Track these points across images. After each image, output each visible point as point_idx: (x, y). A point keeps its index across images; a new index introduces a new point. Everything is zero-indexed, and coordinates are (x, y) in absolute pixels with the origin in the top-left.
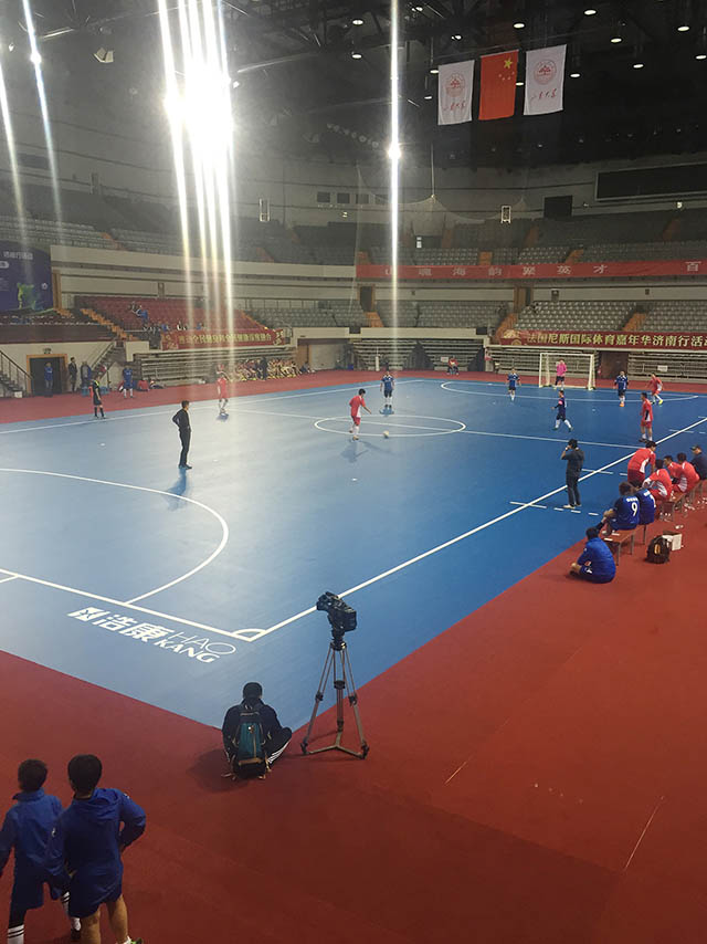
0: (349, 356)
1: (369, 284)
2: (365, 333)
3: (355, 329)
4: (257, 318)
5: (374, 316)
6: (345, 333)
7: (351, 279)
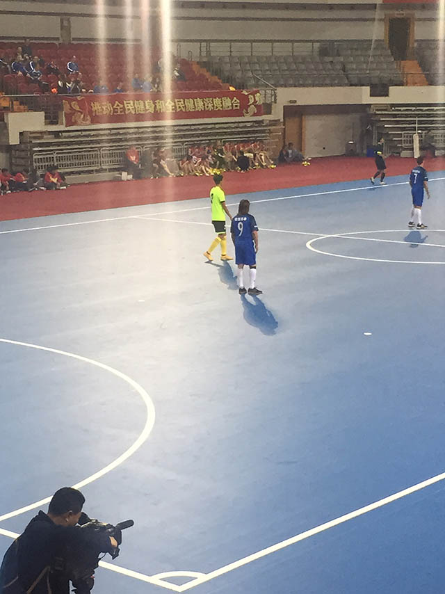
0: (369, 133)
1: (405, 13)
2: (398, 95)
3: (380, 89)
4: (217, 72)
5: (411, 67)
6: (364, 96)
7: (374, 6)
